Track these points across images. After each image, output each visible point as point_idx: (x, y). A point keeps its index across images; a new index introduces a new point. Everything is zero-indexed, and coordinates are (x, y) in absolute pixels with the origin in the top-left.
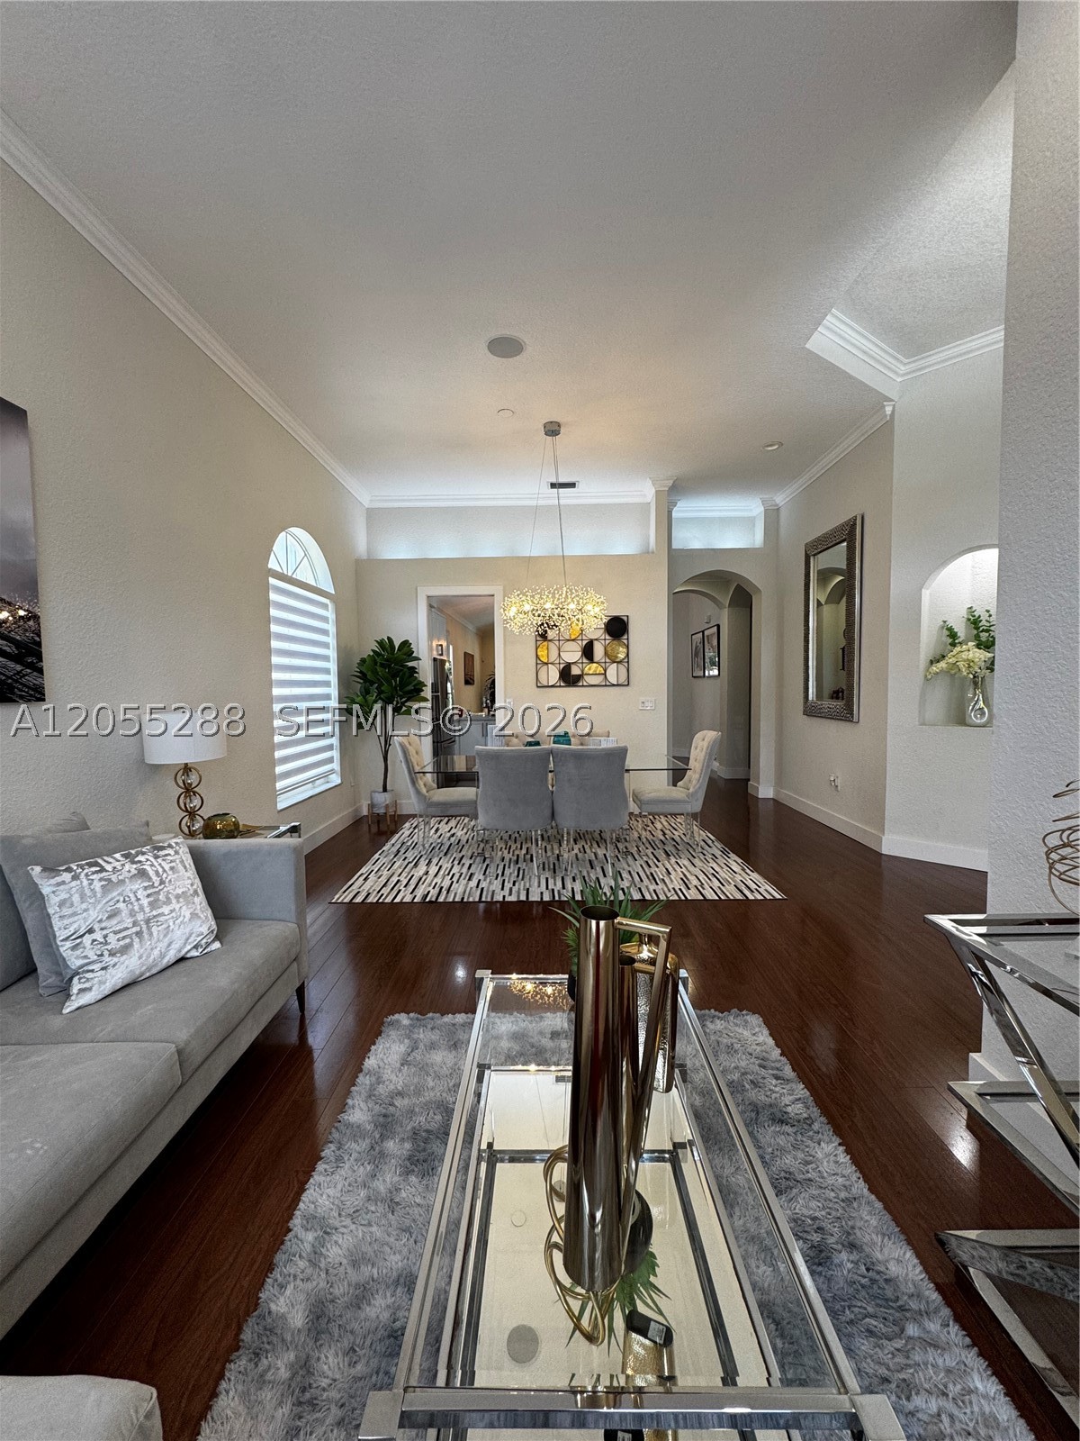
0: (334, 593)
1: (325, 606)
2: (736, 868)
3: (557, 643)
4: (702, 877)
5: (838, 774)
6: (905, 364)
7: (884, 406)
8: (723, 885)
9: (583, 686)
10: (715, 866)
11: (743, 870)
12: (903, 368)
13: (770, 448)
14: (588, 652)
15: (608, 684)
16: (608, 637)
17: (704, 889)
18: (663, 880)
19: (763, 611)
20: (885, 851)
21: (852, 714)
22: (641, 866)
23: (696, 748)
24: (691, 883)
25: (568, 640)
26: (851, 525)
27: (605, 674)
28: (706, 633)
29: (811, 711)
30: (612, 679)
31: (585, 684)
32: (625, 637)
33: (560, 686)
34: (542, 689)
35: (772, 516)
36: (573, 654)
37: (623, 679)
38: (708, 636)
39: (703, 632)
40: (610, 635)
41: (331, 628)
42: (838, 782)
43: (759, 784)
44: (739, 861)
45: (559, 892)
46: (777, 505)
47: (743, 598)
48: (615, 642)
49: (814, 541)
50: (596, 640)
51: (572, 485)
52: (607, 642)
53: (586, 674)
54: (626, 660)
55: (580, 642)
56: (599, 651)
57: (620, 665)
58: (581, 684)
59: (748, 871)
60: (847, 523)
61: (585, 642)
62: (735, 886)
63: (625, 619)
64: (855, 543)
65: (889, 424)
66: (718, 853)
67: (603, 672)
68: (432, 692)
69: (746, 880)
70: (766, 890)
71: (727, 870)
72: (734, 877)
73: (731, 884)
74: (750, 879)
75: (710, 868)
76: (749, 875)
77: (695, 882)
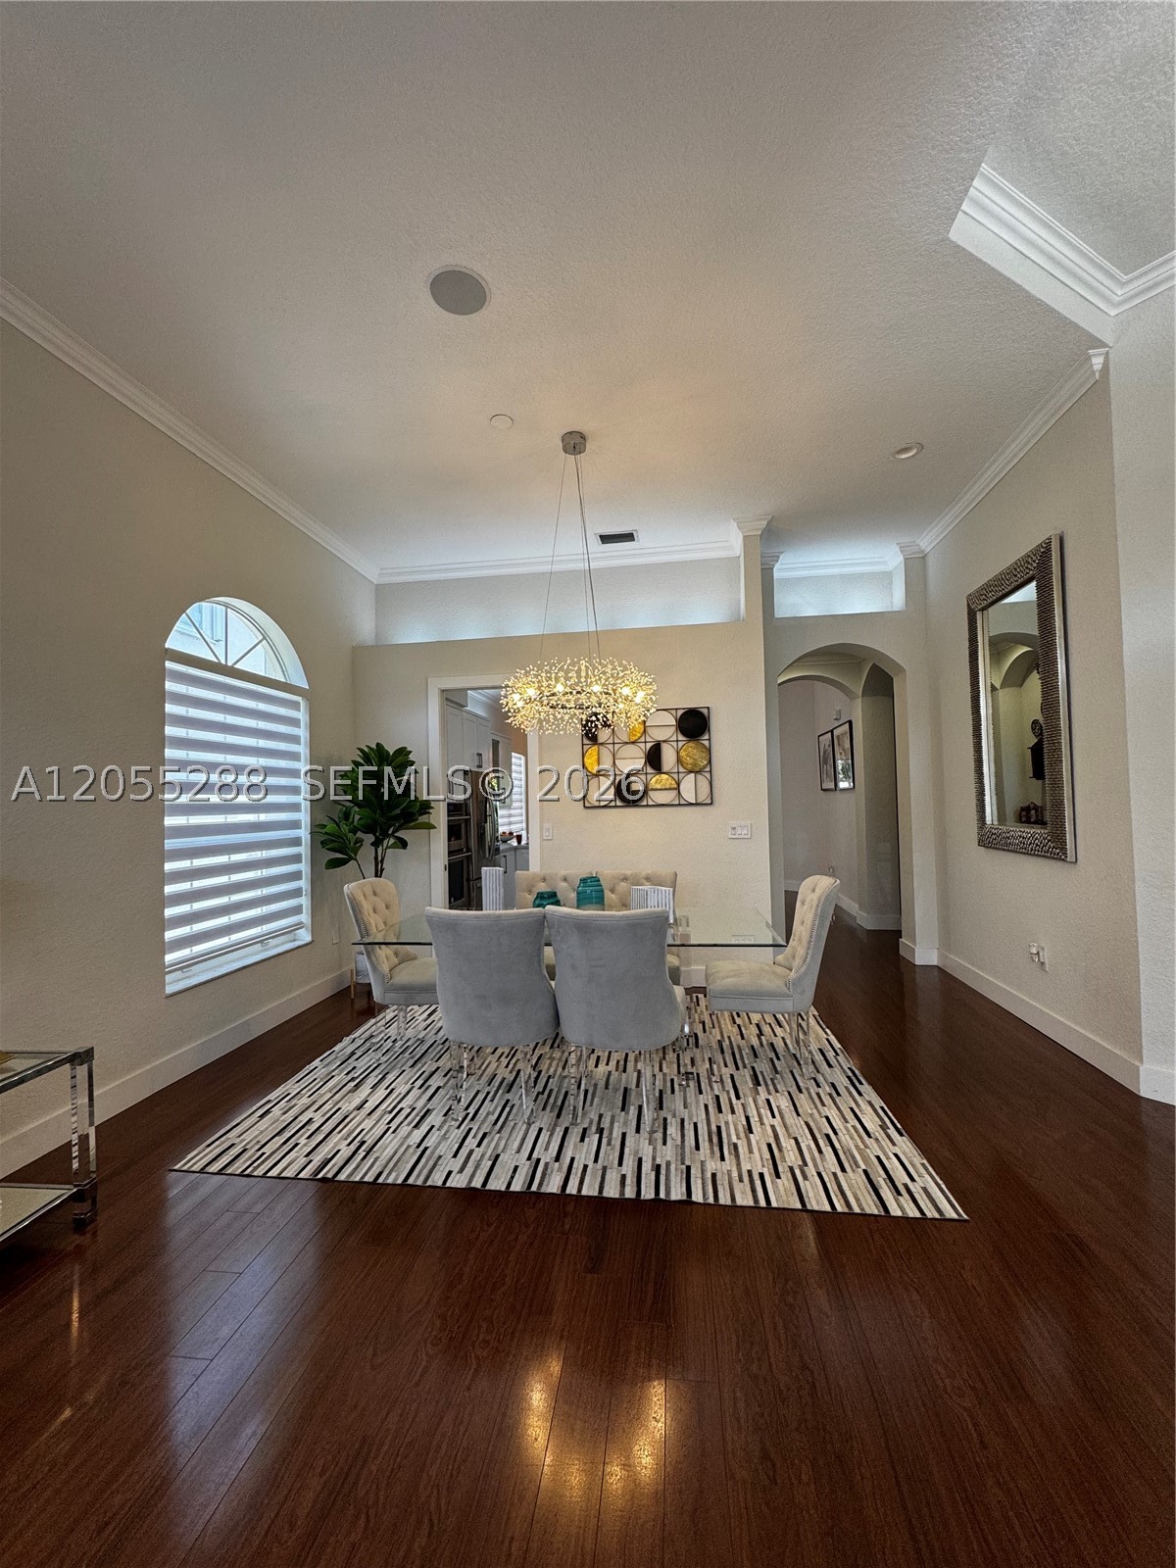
0: (307, 687)
1: (295, 706)
2: (871, 1122)
3: (611, 747)
4: (807, 1142)
5: (1042, 945)
6: (1123, 284)
7: (1089, 358)
8: (843, 1170)
9: (647, 806)
10: (833, 1114)
11: (884, 1127)
12: (1119, 293)
13: (903, 456)
14: (654, 758)
15: (683, 802)
16: (681, 737)
17: (805, 1178)
18: (735, 1146)
19: (909, 696)
20: (1145, 1092)
21: (1064, 849)
22: (706, 1106)
23: (803, 903)
24: (784, 1160)
25: (627, 743)
26: (1043, 554)
27: (678, 789)
28: (836, 732)
29: (989, 840)
30: (688, 794)
31: (650, 803)
32: (707, 737)
33: (616, 806)
34: (590, 811)
35: (916, 568)
36: (632, 761)
37: (703, 796)
38: (838, 737)
39: (832, 731)
40: (684, 734)
41: (302, 732)
42: (1045, 956)
43: (915, 943)
44: (878, 1103)
45: (547, 1164)
46: (922, 551)
47: (881, 683)
48: (691, 744)
49: (982, 588)
50: (664, 741)
51: (629, 537)
52: (681, 744)
53: (652, 790)
54: (708, 769)
55: (642, 745)
56: (668, 756)
57: (699, 776)
58: (645, 803)
59: (892, 1131)
60: (1034, 552)
61: (649, 745)
62: (865, 1171)
63: (705, 711)
64: (1051, 578)
65: (1100, 387)
66: (842, 1082)
67: (676, 786)
68: (449, 816)
69: (888, 1158)
70: (925, 1189)
71: (854, 1127)
72: (866, 1147)
73: (858, 1166)
74: (896, 1155)
75: (824, 1120)
76: (894, 1144)
77: (792, 1157)
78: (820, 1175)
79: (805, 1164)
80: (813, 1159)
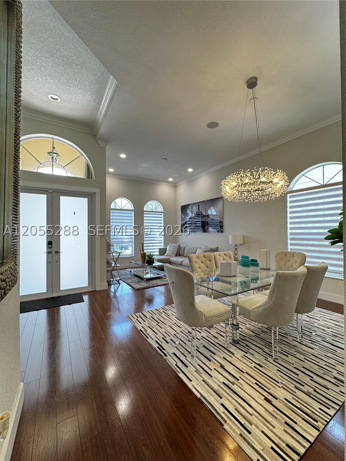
4: (162, 320)
8: (151, 317)
10: (161, 330)
11: (146, 331)
17: (158, 313)
44: (150, 340)
59: (143, 330)
62: (147, 318)
69: (143, 322)
70: (134, 318)
71: (153, 328)
72: (149, 323)
73: (149, 318)
74: (141, 324)
75: (162, 327)
76: (142, 326)
77: (163, 315)
78: (156, 314)
79: (160, 315)
80: (159, 317)
